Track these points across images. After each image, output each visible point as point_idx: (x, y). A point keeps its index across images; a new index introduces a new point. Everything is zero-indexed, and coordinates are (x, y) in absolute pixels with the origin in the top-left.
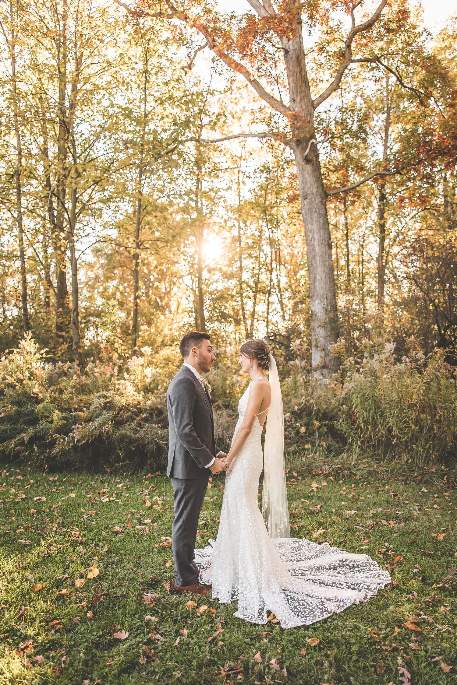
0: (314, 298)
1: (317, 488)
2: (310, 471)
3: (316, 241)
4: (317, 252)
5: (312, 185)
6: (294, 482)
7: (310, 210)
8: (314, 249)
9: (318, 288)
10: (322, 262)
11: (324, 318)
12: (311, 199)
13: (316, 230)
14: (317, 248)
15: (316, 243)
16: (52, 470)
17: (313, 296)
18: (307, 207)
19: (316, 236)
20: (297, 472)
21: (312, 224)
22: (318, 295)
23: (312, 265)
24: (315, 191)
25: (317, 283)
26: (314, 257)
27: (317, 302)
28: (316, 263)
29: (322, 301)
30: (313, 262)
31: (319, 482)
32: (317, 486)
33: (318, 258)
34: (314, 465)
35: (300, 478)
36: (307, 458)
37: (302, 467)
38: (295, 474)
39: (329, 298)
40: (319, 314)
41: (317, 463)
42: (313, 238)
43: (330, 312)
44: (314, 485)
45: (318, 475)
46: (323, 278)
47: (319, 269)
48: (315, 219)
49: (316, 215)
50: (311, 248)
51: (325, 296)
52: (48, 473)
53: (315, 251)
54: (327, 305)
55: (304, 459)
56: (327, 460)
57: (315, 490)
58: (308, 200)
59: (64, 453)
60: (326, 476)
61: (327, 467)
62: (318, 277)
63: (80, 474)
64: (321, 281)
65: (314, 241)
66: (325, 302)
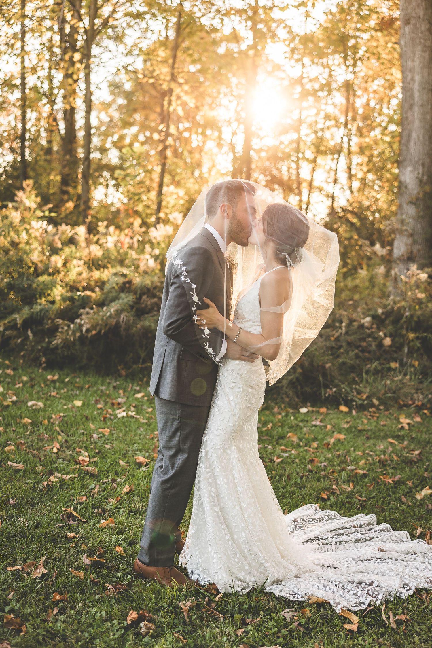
0: (405, 164)
1: (408, 424)
2: (396, 400)
3: (417, 84)
4: (417, 99)
5: (418, 5)
6: (374, 412)
7: (412, 40)
8: (412, 96)
9: (412, 151)
10: (422, 114)
11: (416, 192)
12: (415, 25)
13: (418, 70)
14: (416, 95)
15: (416, 87)
16: (51, 366)
17: (405, 160)
18: (408, 36)
19: (417, 78)
20: (378, 399)
21: (413, 61)
22: (411, 160)
23: (407, 118)
24: (421, 14)
25: (412, 144)
26: (411, 107)
27: (409, 169)
28: (413, 115)
29: (415, 169)
30: (409, 114)
31: (408, 416)
32: (408, 421)
33: (416, 109)
34: (403, 391)
35: (382, 407)
36: (392, 381)
37: (386, 393)
38: (376, 402)
39: (426, 165)
40: (410, 187)
41: (406, 390)
42: (413, 80)
43: (426, 184)
44: (405, 421)
45: (408, 406)
46: (421, 136)
47: (417, 124)
48: (418, 53)
49: (419, 48)
50: (409, 94)
51: (421, 162)
52: (45, 369)
53: (414, 98)
54: (423, 175)
55: (388, 382)
56: (421, 386)
57: (407, 427)
58: (411, 26)
59: (67, 344)
60: (419, 409)
61: (421, 397)
62: (414, 135)
63: (86, 374)
64: (417, 140)
65: (414, 84)
66: (421, 170)
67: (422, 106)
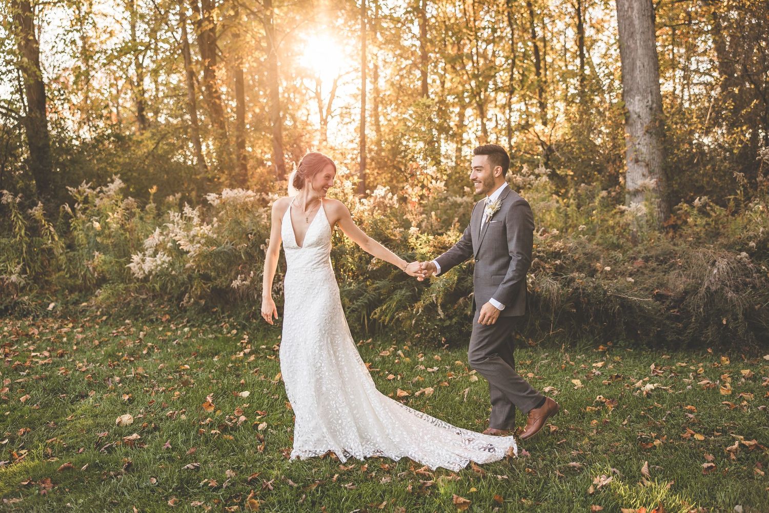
3: (635, 11)
8: (631, 24)
9: (638, 79)
10: (644, 42)
11: (648, 120)
14: (636, 22)
15: (635, 15)
17: (631, 90)
22: (638, 89)
23: (629, 47)
25: (637, 72)
26: (632, 35)
27: (637, 98)
28: (636, 43)
29: (644, 97)
30: (631, 42)
33: (638, 36)
39: (654, 92)
42: (631, 7)
43: (656, 111)
47: (640, 51)
50: (627, 22)
51: (649, 91)
53: (634, 26)
54: (652, 103)
62: (638, 63)
64: (642, 68)
65: (632, 12)
66: (650, 98)
67: (643, 33)
